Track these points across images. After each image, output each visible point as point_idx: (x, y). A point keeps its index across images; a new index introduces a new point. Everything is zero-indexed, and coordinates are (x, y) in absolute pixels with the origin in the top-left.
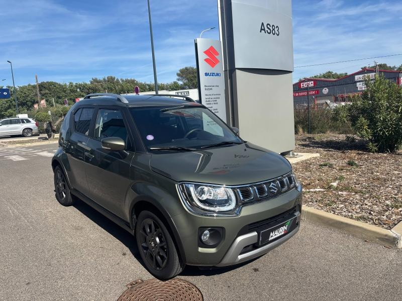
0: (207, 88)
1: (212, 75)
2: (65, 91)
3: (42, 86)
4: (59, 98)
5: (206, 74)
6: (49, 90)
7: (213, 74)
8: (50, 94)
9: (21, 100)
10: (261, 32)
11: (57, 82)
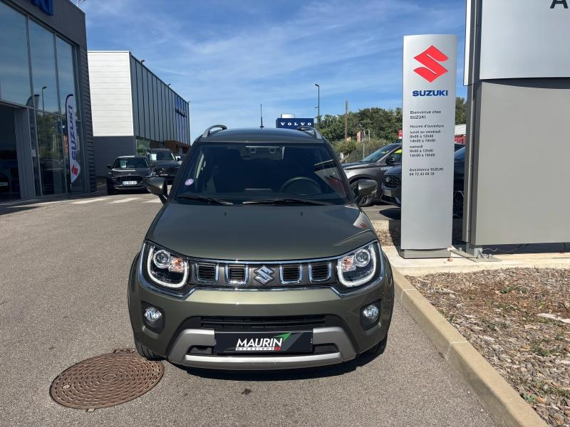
0: (413, 115)
1: (428, 95)
2: (389, 121)
3: (364, 114)
4: (382, 129)
5: (416, 94)
6: (372, 118)
7: (429, 93)
8: (372, 124)
9: (338, 132)
10: (552, 7)
11: (382, 108)
